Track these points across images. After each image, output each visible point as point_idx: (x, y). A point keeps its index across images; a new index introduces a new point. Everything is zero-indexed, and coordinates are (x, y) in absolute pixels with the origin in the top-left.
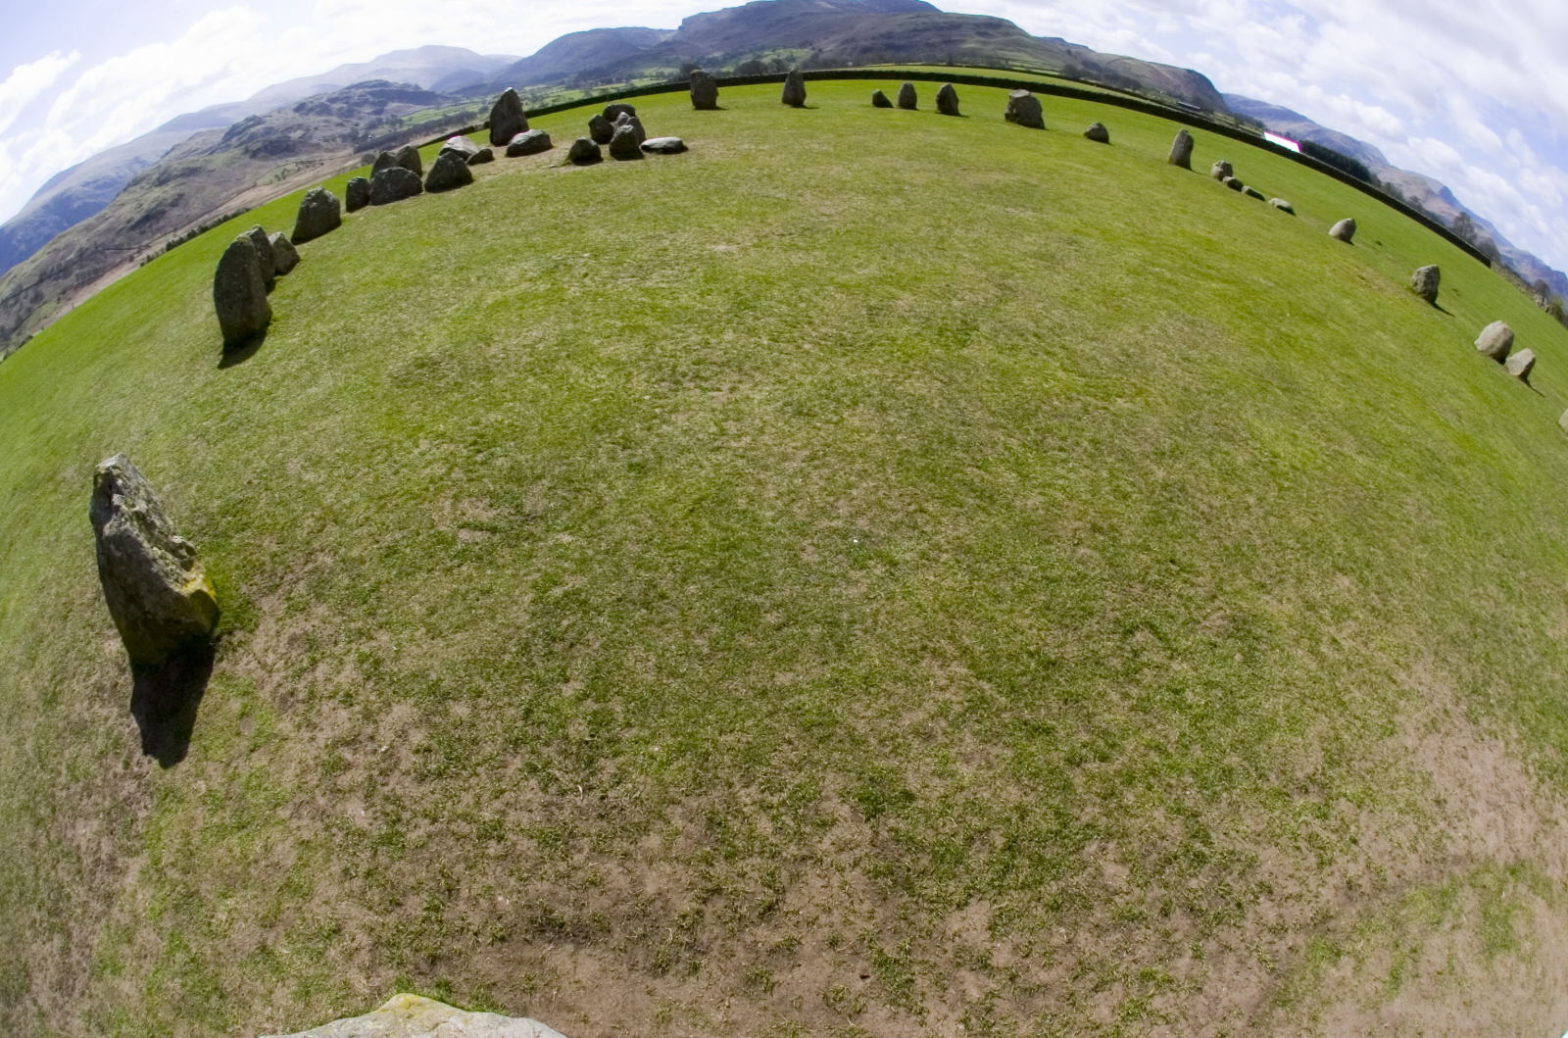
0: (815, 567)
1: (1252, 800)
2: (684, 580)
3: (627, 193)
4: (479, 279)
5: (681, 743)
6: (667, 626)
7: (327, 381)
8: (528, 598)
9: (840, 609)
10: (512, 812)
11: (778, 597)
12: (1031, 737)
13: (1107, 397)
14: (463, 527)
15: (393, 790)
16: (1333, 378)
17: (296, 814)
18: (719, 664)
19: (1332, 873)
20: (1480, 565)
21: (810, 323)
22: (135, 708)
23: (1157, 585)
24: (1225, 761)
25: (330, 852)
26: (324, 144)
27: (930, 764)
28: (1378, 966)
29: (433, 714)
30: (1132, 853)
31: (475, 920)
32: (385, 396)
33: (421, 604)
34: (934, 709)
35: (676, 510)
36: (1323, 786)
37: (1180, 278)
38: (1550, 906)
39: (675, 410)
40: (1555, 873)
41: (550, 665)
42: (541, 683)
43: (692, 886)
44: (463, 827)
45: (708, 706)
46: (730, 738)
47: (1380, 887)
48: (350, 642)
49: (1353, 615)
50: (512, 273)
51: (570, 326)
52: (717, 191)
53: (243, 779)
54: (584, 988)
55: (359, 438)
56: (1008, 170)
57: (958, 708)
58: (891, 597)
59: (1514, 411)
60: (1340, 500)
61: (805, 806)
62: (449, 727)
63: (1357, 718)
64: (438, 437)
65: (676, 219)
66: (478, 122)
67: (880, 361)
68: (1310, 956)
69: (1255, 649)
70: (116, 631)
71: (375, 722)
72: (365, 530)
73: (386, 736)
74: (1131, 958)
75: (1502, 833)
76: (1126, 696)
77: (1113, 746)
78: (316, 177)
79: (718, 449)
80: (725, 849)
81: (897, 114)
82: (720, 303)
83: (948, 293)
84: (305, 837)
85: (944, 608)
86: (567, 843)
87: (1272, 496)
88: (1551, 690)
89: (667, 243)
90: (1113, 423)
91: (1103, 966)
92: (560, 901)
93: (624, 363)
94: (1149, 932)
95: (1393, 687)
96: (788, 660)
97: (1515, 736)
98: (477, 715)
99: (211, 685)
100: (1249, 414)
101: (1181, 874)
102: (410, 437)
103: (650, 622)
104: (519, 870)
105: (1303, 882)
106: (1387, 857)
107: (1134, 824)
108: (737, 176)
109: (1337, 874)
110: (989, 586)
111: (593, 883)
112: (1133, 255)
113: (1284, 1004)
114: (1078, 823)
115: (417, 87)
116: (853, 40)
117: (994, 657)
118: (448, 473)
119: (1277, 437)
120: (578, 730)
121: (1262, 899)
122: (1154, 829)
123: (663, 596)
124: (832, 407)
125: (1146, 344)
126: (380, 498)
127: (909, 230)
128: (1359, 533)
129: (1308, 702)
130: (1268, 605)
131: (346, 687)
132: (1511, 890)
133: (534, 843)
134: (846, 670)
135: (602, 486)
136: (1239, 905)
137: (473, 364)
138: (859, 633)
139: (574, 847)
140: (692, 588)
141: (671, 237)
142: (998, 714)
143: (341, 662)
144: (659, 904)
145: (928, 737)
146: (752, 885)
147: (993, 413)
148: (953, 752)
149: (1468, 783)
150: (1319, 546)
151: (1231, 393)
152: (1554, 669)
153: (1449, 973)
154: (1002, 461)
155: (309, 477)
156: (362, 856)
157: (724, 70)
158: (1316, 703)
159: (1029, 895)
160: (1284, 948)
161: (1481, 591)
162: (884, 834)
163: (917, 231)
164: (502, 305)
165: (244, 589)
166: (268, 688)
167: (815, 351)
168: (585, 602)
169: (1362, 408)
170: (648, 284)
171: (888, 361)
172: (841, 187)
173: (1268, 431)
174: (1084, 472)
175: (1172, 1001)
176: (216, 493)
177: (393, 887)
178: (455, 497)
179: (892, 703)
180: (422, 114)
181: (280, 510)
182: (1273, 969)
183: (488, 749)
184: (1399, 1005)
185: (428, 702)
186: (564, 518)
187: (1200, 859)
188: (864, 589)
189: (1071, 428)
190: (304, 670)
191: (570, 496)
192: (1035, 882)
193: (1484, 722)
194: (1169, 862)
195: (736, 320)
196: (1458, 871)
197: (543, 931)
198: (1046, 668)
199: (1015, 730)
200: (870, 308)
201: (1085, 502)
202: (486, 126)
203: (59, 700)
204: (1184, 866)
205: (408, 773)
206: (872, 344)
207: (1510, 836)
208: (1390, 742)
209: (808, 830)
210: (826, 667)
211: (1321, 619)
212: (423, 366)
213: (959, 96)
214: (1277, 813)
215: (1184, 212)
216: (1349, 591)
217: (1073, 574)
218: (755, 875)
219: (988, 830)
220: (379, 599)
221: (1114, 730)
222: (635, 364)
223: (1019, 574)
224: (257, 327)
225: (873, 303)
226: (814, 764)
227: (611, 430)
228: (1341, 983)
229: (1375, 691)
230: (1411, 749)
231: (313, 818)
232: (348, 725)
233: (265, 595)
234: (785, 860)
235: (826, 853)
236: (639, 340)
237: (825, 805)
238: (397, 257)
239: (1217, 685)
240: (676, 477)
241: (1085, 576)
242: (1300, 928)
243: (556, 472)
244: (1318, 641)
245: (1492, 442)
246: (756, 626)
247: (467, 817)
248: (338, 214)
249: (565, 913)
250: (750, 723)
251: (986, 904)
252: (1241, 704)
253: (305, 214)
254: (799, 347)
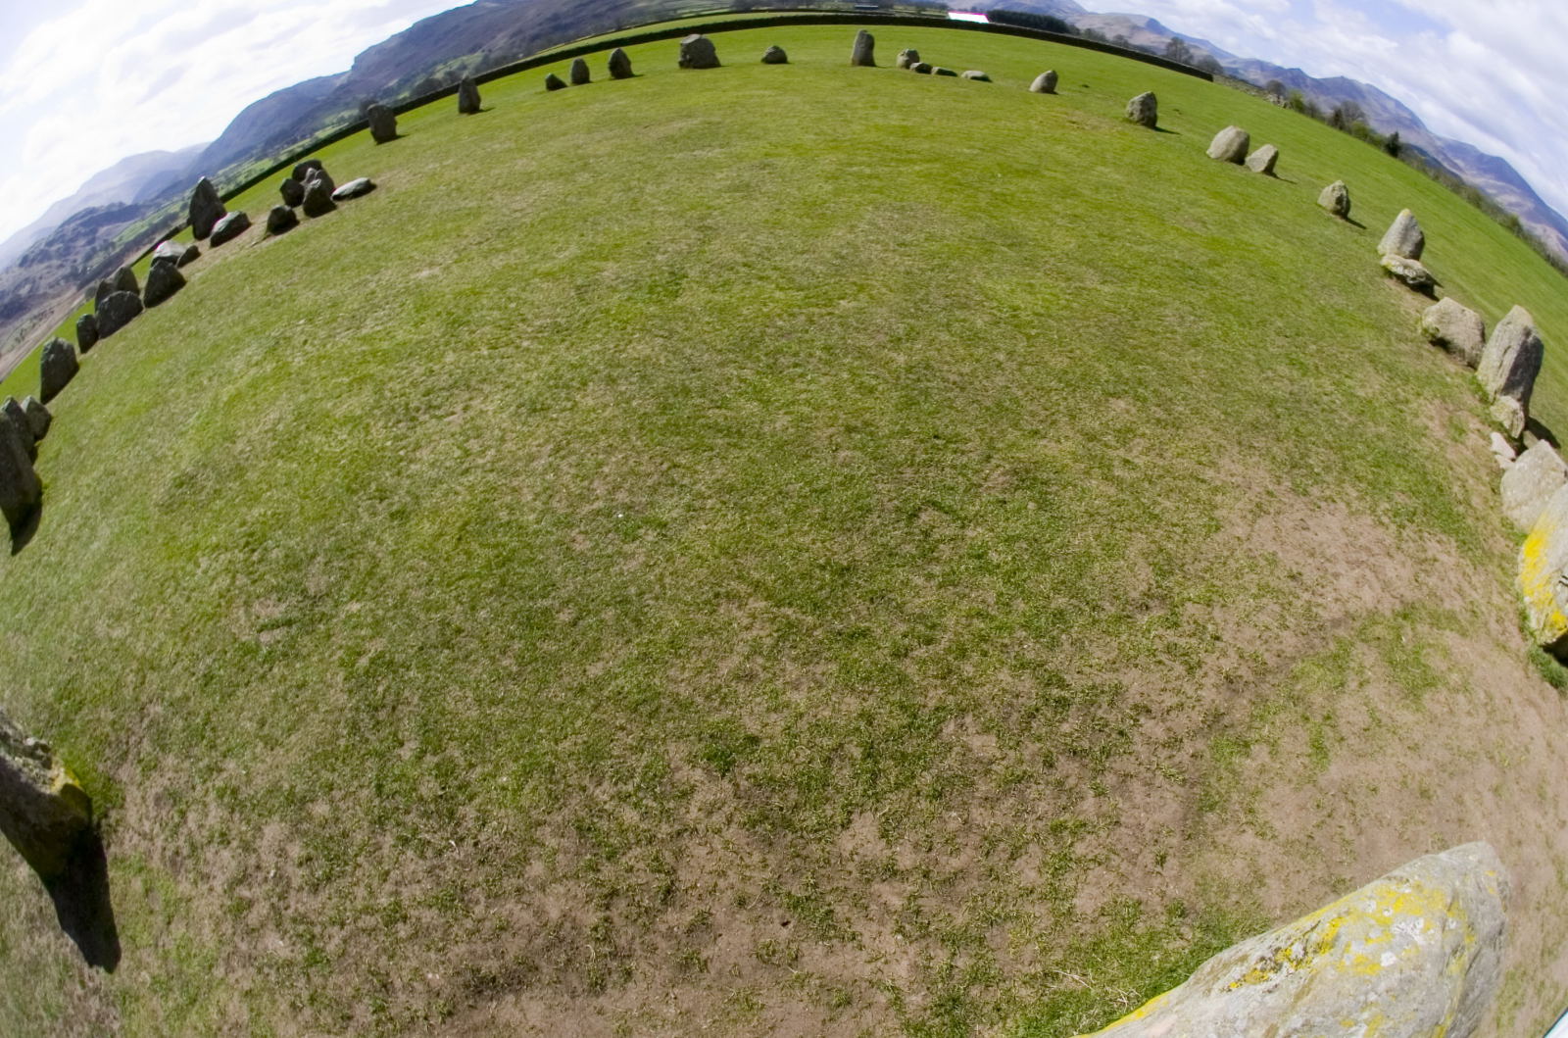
0: (589, 554)
1: (1095, 632)
2: (473, 608)
3: (327, 248)
4: (210, 379)
5: (524, 766)
6: (473, 658)
7: (104, 531)
8: (341, 675)
9: (625, 585)
10: (403, 889)
11: (564, 594)
12: (849, 645)
13: (829, 302)
14: (260, 631)
15: (296, 910)
16: (1059, 222)
17: (229, 970)
18: (531, 677)
19: (1206, 674)
20: (1262, 351)
21: (523, 320)
22: (65, 927)
23: (926, 464)
24: (1053, 606)
25: (272, 992)
26: (50, 291)
27: (761, 703)
28: (1295, 743)
29: (300, 822)
30: (991, 720)
31: (419, 1005)
32: (157, 527)
33: (251, 720)
34: (746, 650)
35: (445, 543)
36: (1163, 598)
37: (880, 170)
38: (1464, 635)
39: (418, 447)
40: (1454, 604)
41: (382, 735)
42: (380, 755)
43: (589, 897)
44: (368, 921)
45: (536, 721)
46: (566, 744)
47: (1262, 671)
48: (205, 782)
49: (1139, 432)
50: (238, 364)
51: (302, 398)
52: (410, 219)
53: (174, 954)
54: (541, 1031)
55: (146, 578)
56: (689, 116)
57: (769, 641)
58: (670, 558)
59: (1263, 203)
60: (1094, 330)
61: (660, 783)
62: (318, 830)
63: (1176, 525)
64: (213, 550)
65: (378, 259)
66: (182, 221)
67: (599, 336)
68: (1217, 756)
69: (1046, 493)
70: (19, 856)
71: (255, 850)
72: (179, 666)
73: (269, 860)
74: (1034, 817)
75: (1377, 585)
76: (930, 577)
77: (933, 627)
78: (50, 328)
79: (467, 471)
80: (604, 851)
81: (572, 93)
82: (434, 328)
83: (650, 250)
84: (246, 988)
85: (724, 551)
86: (462, 900)
87: (1021, 346)
88: (1380, 444)
89: (372, 286)
90: (841, 325)
91: (1009, 834)
92: (482, 957)
93: (360, 417)
94: (1041, 787)
95: (1204, 486)
96: (593, 651)
97: (1355, 494)
98: (337, 809)
99: (111, 874)
100: (978, 278)
101: (1049, 723)
102: (190, 560)
103: (455, 660)
104: (433, 942)
105: (1178, 692)
106: (1258, 642)
107: (982, 693)
108: (427, 199)
109: (1211, 674)
110: (761, 516)
111: (502, 929)
112: (828, 162)
113: (1212, 808)
114: (926, 710)
115: (121, 204)
116: (520, 32)
117: (788, 582)
118: (233, 582)
119: (1013, 291)
120: (429, 788)
121: (1142, 720)
122: (1004, 691)
123: (459, 631)
124: (563, 395)
125: (859, 242)
126: (183, 629)
127: (601, 201)
128: (1122, 355)
129: (1118, 525)
130: (1046, 448)
131: (217, 827)
132: (1410, 633)
133: (435, 911)
134: (650, 641)
135: (371, 544)
136: (1121, 733)
137: (225, 466)
138: (651, 602)
139: (470, 901)
140: (483, 614)
141: (376, 278)
142: (809, 632)
143: (205, 805)
144: (568, 925)
145: (750, 678)
146: (643, 875)
147: (720, 351)
148: (779, 684)
149: (1318, 551)
150: (1083, 379)
151: (955, 263)
152: (1376, 424)
153: (1375, 725)
154: (741, 394)
155: (117, 633)
156: (300, 985)
157: (401, 97)
158: (1127, 524)
159: (907, 792)
160: (1186, 759)
161: (1270, 374)
162: (744, 784)
163: (608, 200)
164: (238, 396)
165: (101, 767)
166: (156, 856)
167: (535, 346)
168: (391, 662)
169: (1097, 241)
170: (364, 331)
171: (606, 334)
172: (529, 178)
173: (1001, 288)
174: (824, 380)
175: (1094, 843)
176: (47, 682)
177: (338, 1004)
178: (245, 603)
179: (705, 658)
180: (129, 230)
181: (104, 676)
182: (1184, 780)
183: (359, 837)
184: (1336, 770)
185: (291, 811)
186: (347, 588)
187: (1063, 703)
188: (642, 559)
189: (800, 341)
190: (177, 826)
191: (345, 565)
192: (907, 779)
193: (1315, 491)
194: (1032, 716)
195: (453, 340)
196: (1341, 632)
197: (480, 992)
198: (842, 575)
199: (831, 642)
200: (578, 288)
201: (833, 408)
202: (189, 223)
203: (10, 945)
204: (1049, 715)
205: (301, 889)
206: (587, 322)
207: (1386, 586)
208: (1219, 537)
209: (671, 805)
210: (631, 645)
211: (1106, 445)
212: (181, 485)
213: (630, 58)
214: (1124, 637)
215: (874, 107)
216: (1128, 412)
217: (840, 479)
218: (641, 865)
219: (841, 745)
220: (213, 729)
221: (928, 611)
222: (370, 414)
223: (787, 495)
224: (32, 500)
225: (579, 282)
226: (653, 740)
227: (364, 486)
228: (1262, 770)
229: (1185, 495)
230: (1243, 537)
231: (244, 966)
232: (234, 864)
233: (120, 766)
234: (663, 840)
235: (697, 821)
236: (369, 388)
237: (678, 776)
238: (135, 383)
239: (1018, 538)
240: (436, 511)
241: (852, 477)
242: (1194, 734)
243: (327, 544)
244: (1110, 467)
245: (1246, 237)
246: (553, 629)
247: (368, 910)
248: (74, 359)
249: (491, 966)
250: (579, 723)
251: (869, 814)
252: (1049, 548)
253: (48, 370)
254: (517, 347)
